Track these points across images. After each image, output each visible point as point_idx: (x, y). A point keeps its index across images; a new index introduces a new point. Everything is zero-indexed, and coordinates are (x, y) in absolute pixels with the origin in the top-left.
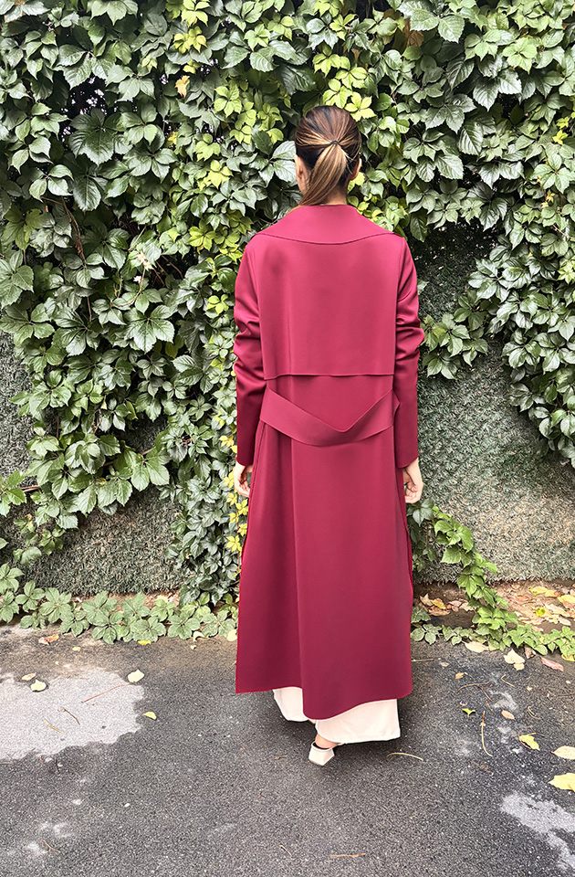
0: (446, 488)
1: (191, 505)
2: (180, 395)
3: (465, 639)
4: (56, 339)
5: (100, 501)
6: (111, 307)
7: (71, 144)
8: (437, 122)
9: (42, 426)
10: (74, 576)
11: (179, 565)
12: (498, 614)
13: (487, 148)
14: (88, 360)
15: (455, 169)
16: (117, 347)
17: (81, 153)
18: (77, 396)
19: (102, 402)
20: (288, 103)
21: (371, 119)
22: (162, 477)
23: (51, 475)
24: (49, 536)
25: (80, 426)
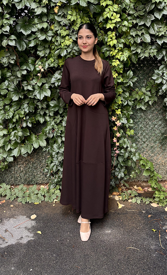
0: (143, 148)
1: (54, 153)
2: (52, 114)
3: (151, 202)
4: (9, 95)
5: (22, 152)
6: (29, 84)
7: (16, 28)
8: (142, 23)
9: (2, 125)
10: (11, 178)
11: (49, 175)
12: (162, 193)
13: (159, 32)
14: (20, 103)
15: (148, 39)
16: (30, 98)
17: (20, 31)
18: (15, 115)
19: (24, 116)
20: (92, 16)
21: (119, 22)
22: (44, 144)
23: (5, 142)
24: (3, 164)
25: (15, 125)
